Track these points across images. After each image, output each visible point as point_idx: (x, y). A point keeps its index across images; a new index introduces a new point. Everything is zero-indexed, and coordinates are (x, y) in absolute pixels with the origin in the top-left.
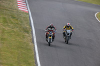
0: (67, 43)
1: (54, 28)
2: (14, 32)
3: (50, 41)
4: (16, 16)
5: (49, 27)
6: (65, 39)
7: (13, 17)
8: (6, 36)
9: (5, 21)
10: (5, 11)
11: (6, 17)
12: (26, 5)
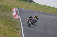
2: (11, 30)
4: (12, 21)
7: (11, 22)
8: (7, 32)
9: (6, 24)
10: (6, 18)
11: (7, 21)
12: (18, 15)
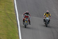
0: (47, 27)
1: (29, 14)
3: (26, 24)
5: (26, 14)
6: (45, 23)
